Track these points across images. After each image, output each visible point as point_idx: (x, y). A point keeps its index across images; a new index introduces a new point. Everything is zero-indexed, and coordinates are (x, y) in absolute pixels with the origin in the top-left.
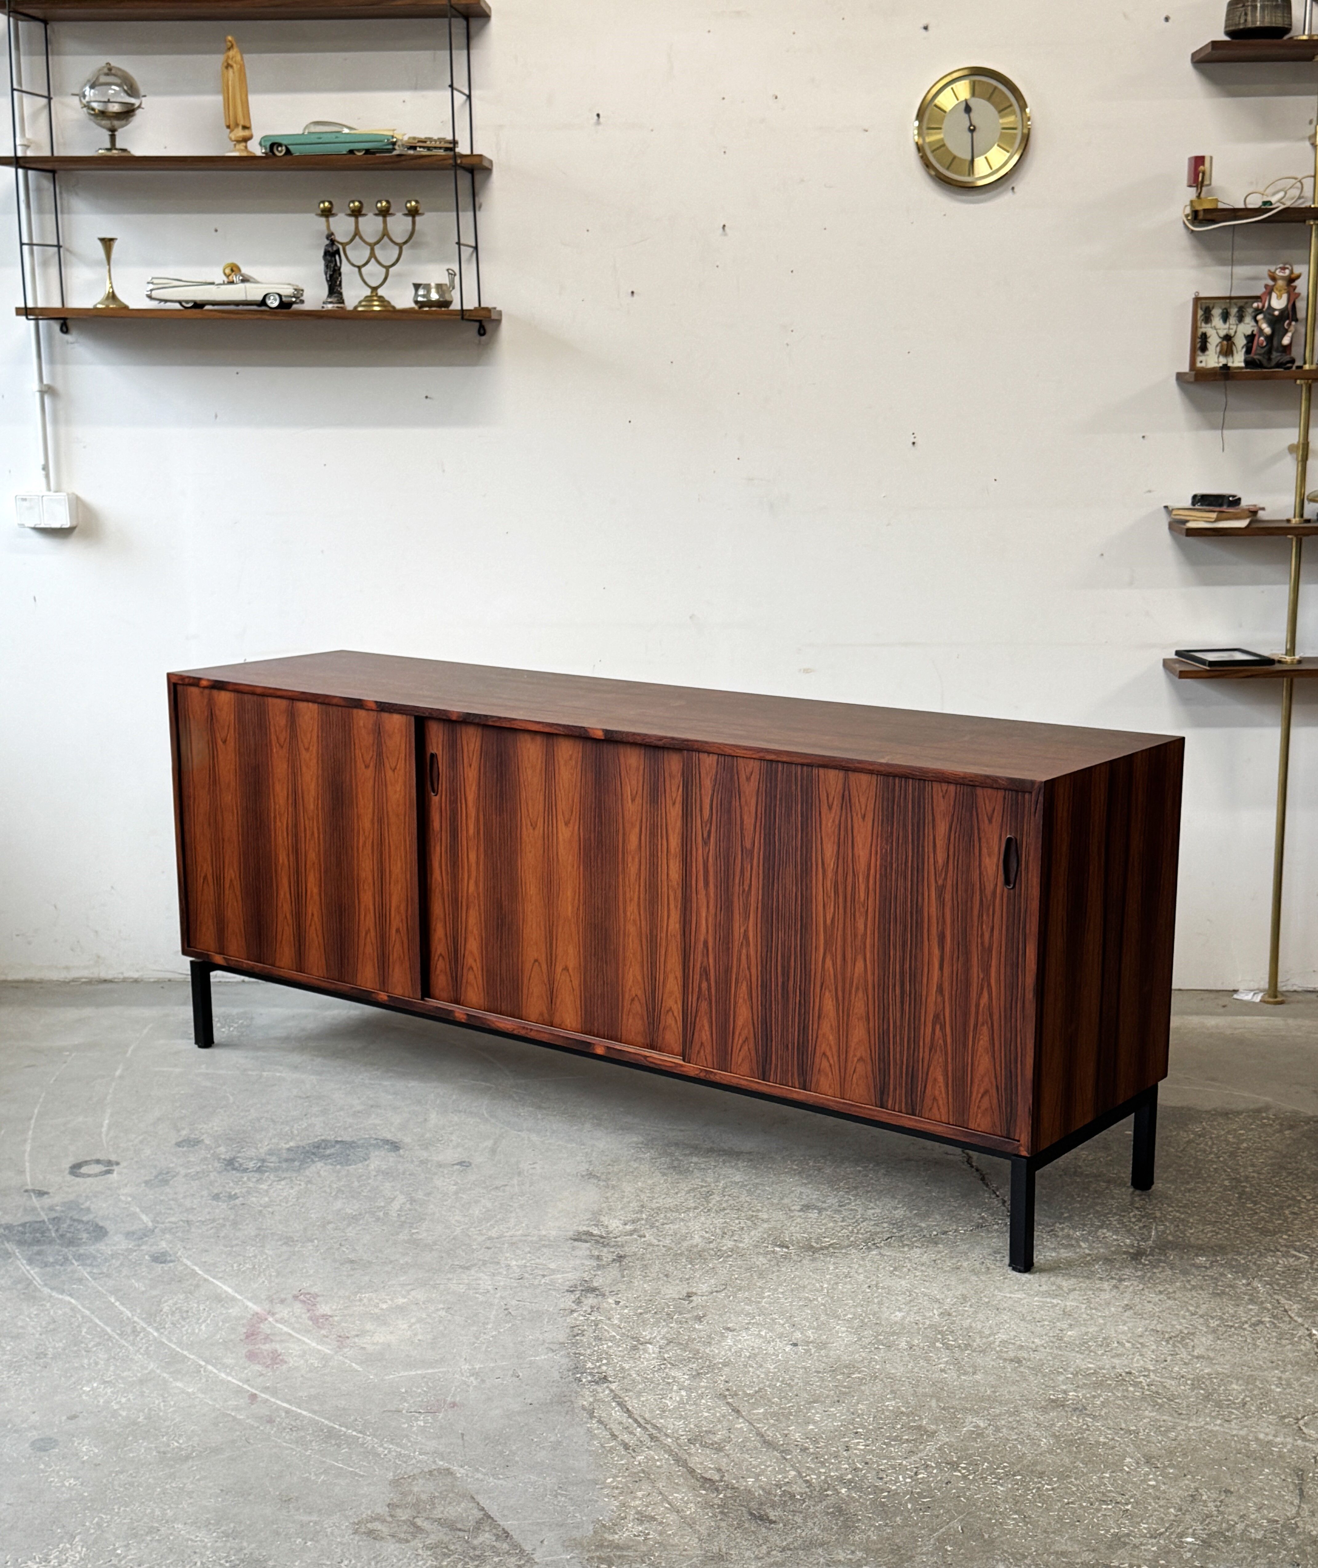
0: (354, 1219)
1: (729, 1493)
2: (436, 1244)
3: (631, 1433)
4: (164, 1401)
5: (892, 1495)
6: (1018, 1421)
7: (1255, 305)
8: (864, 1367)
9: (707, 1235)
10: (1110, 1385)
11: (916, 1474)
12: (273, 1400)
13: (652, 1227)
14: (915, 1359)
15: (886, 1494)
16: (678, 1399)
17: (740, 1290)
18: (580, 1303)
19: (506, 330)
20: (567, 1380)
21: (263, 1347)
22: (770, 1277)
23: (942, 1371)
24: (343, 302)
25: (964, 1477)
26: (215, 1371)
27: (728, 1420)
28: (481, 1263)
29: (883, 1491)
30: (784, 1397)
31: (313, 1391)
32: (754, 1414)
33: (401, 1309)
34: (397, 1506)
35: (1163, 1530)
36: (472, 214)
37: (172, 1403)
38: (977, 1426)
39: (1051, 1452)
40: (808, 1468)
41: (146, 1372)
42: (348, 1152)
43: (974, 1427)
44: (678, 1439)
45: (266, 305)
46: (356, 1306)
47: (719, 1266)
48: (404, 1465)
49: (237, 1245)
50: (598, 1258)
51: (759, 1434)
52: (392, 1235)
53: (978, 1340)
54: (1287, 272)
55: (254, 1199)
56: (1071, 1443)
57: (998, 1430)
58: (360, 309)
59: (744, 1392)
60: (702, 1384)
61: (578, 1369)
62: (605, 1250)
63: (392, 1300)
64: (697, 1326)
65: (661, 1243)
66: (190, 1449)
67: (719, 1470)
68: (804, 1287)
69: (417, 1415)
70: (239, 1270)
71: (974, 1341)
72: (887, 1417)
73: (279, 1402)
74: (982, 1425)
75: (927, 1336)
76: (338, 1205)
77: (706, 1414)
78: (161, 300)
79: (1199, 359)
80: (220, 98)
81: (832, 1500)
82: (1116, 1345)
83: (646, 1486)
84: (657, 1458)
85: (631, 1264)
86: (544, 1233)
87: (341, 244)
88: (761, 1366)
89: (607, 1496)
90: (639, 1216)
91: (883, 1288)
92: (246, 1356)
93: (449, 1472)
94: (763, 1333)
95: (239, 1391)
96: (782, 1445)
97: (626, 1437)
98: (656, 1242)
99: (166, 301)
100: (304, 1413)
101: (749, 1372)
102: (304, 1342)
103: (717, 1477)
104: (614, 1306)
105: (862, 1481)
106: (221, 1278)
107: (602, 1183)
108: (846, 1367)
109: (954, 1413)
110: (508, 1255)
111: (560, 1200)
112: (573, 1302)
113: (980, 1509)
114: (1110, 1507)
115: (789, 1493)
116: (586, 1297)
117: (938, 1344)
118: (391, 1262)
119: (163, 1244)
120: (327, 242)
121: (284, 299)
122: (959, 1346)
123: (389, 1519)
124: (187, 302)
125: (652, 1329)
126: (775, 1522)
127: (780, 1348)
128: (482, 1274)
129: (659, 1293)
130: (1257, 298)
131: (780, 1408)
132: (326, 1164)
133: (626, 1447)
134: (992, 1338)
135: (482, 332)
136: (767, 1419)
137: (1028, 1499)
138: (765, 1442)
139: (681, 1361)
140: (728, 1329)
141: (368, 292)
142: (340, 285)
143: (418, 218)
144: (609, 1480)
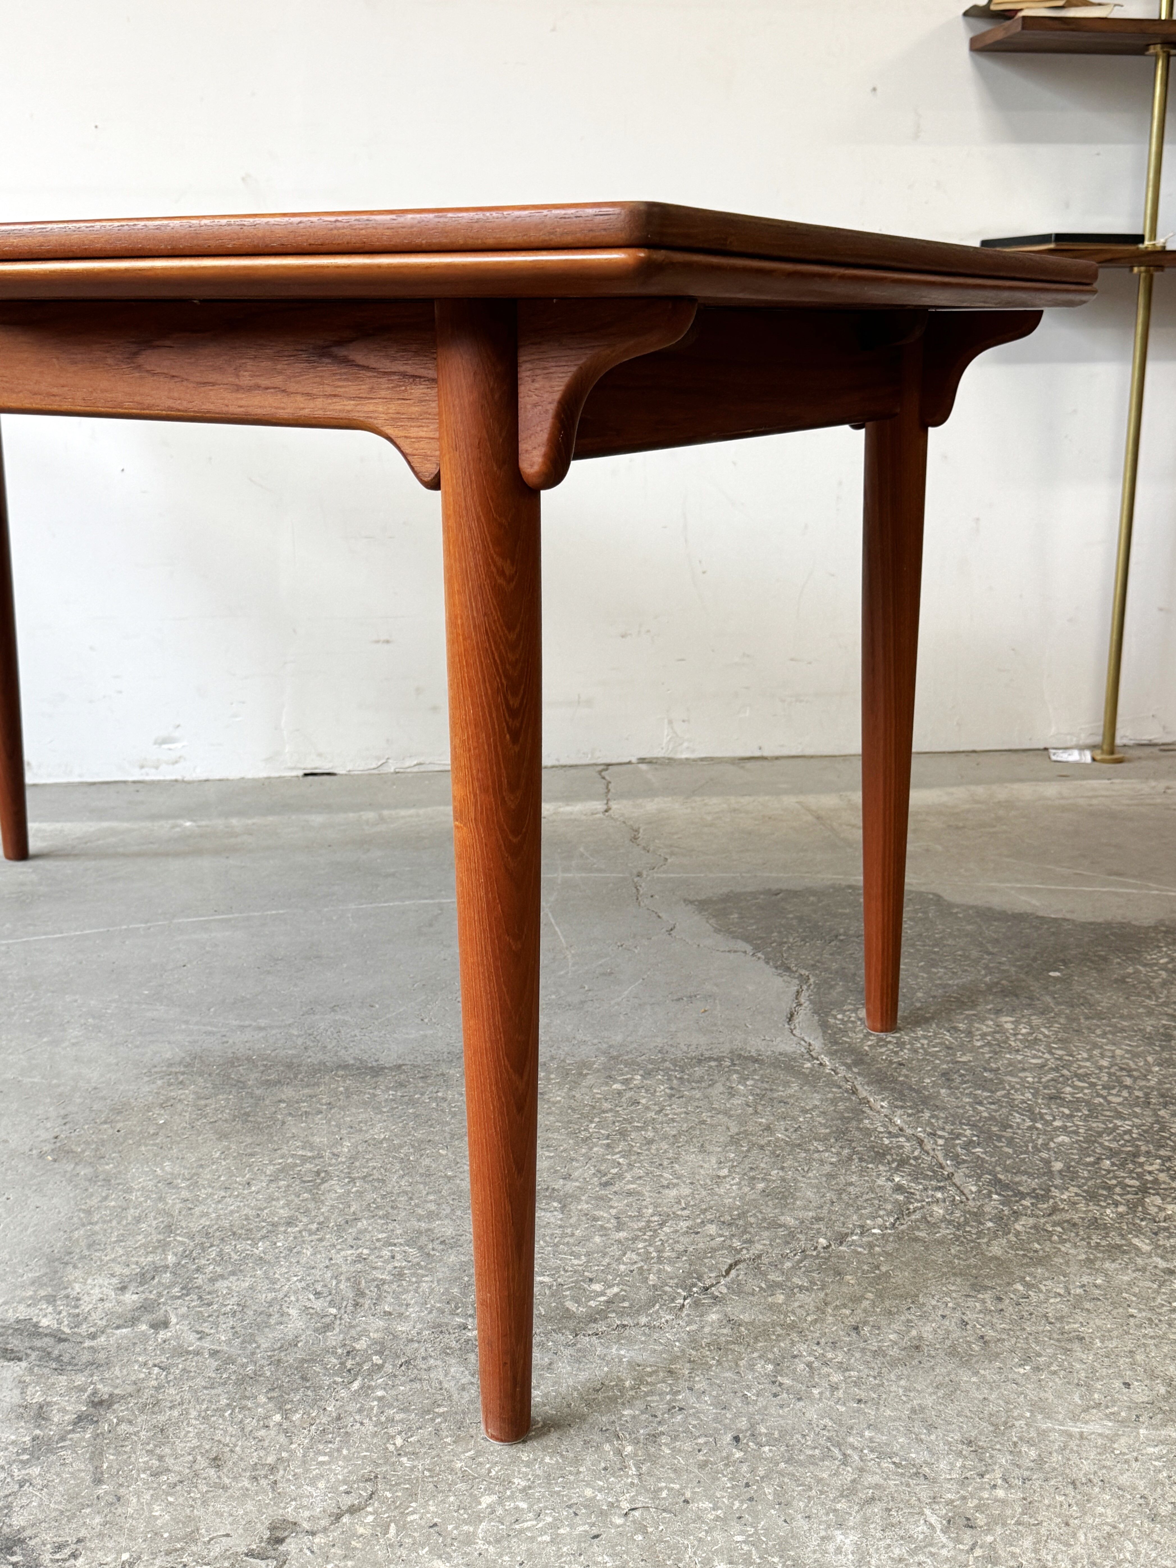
13: (188, 1290)
17: (412, 1495)
47: (353, 1407)
62: (63, 1382)
85: (124, 1428)
90: (159, 1259)
91: (770, 1440)
98: (192, 1341)
107: (84, 1171)
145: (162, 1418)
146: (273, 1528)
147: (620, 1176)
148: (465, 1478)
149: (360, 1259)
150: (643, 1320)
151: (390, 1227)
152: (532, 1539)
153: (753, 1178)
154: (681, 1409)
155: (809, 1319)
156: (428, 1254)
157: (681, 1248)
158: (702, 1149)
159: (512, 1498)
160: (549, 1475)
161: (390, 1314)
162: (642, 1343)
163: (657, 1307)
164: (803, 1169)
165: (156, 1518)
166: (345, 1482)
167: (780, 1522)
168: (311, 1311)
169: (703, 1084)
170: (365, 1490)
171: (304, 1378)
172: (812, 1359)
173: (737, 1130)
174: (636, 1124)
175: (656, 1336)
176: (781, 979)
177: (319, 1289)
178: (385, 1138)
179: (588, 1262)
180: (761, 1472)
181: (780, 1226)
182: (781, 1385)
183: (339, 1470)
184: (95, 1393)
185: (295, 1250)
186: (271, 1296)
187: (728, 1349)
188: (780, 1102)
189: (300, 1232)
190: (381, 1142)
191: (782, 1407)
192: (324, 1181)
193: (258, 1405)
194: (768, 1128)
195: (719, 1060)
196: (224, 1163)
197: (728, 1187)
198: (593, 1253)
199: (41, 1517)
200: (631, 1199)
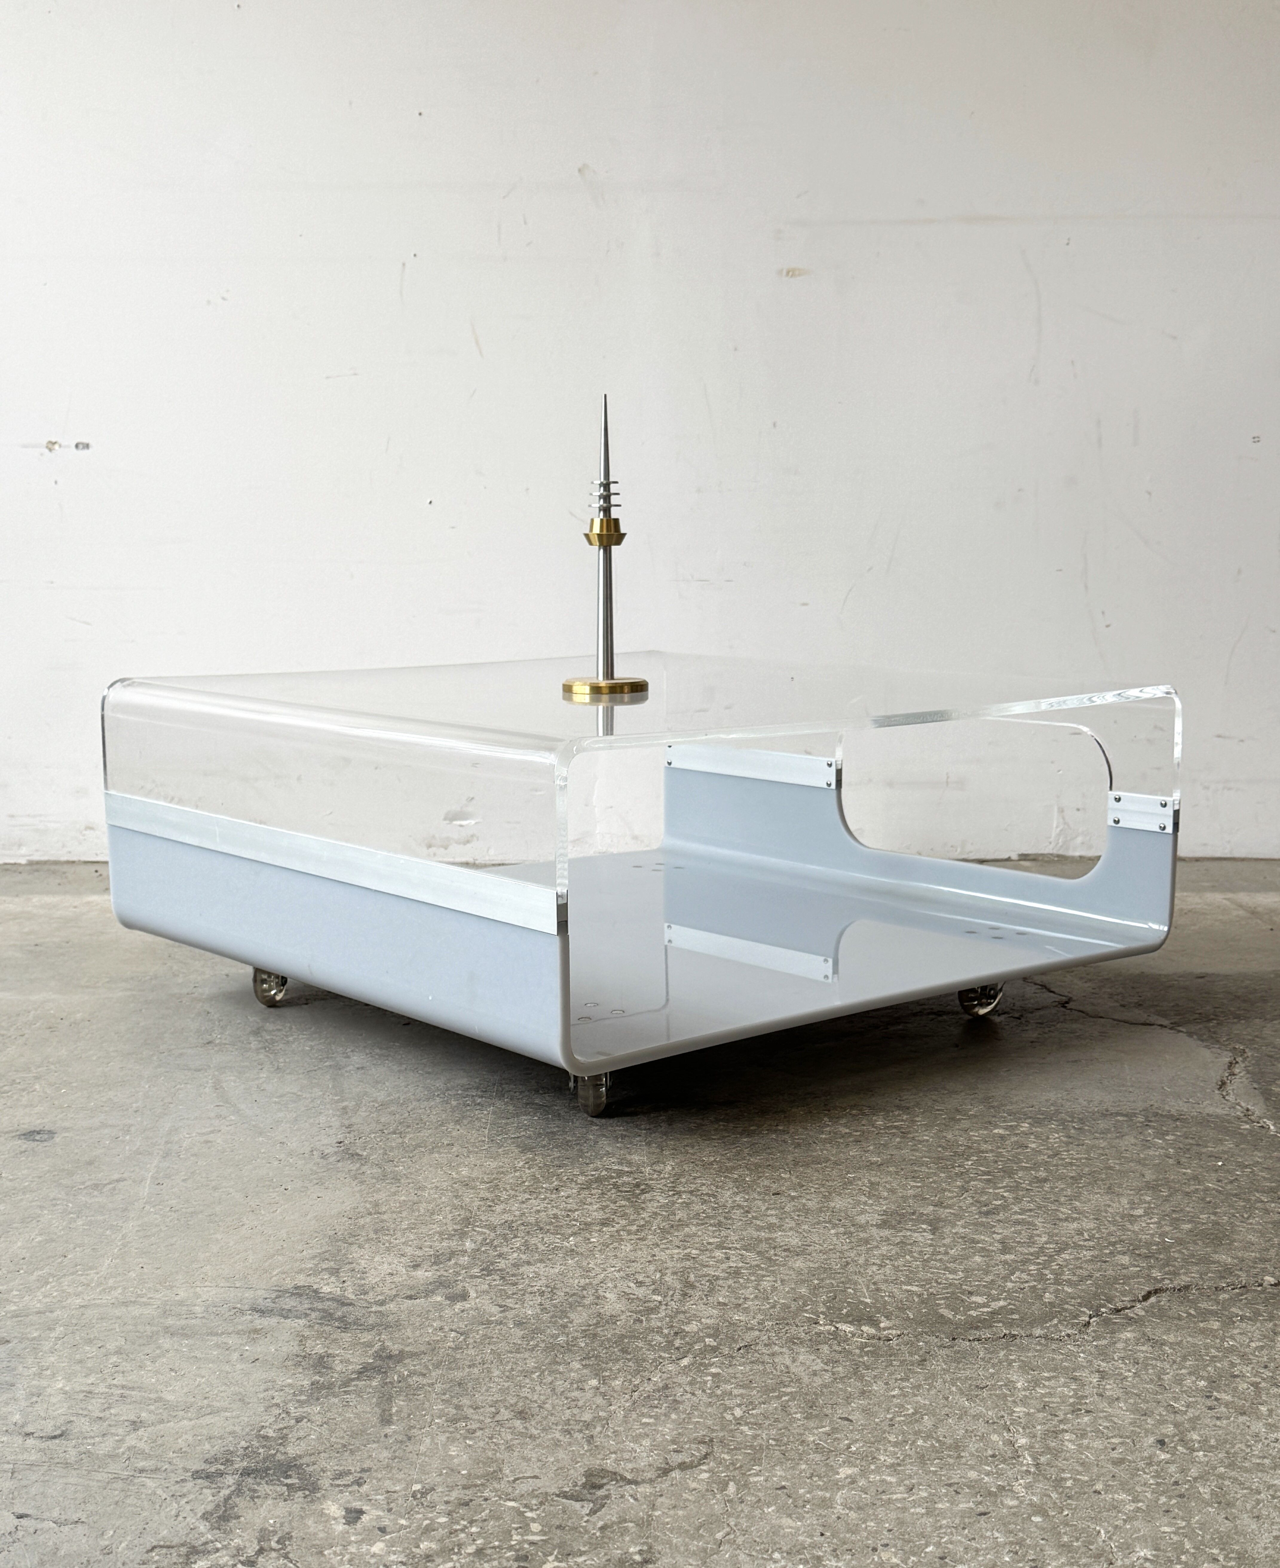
145: (458, 1375)
146: (589, 1474)
147: (1005, 1207)
148: (818, 1449)
149: (688, 1257)
150: (1038, 1332)
151: (723, 1233)
152: (904, 1509)
153: (1177, 1219)
154: (1088, 1412)
155: (1253, 1345)
156: (770, 1259)
157: (1086, 1273)
158: (1110, 1190)
159: (877, 1471)
160: (923, 1456)
161: (725, 1304)
162: (1037, 1351)
163: (1055, 1321)
164: (1243, 1216)
165: (452, 1457)
166: (673, 1442)
167: (1220, 1518)
168: (632, 1296)
169: (1109, 1135)
170: (698, 1450)
171: (624, 1351)
172: (1259, 1380)
173: (1154, 1177)
174: (1024, 1164)
175: (1054, 1346)
176: (1209, 1051)
177: (640, 1278)
178: (715, 1161)
179: (966, 1277)
180: (1194, 1472)
181: (1214, 1262)
182: (1217, 1399)
183: (667, 1430)
184: (383, 1348)
185: (611, 1246)
186: (583, 1282)
187: (1148, 1365)
188: (1210, 1156)
189: (617, 1231)
190: (711, 1164)
191: (1218, 1418)
192: (643, 1192)
193: (571, 1370)
194: (1195, 1178)
195: (1130, 1116)
196: (527, 1171)
197: (1144, 1225)
198: (974, 1270)
199: (321, 1448)
200: (1019, 1227)
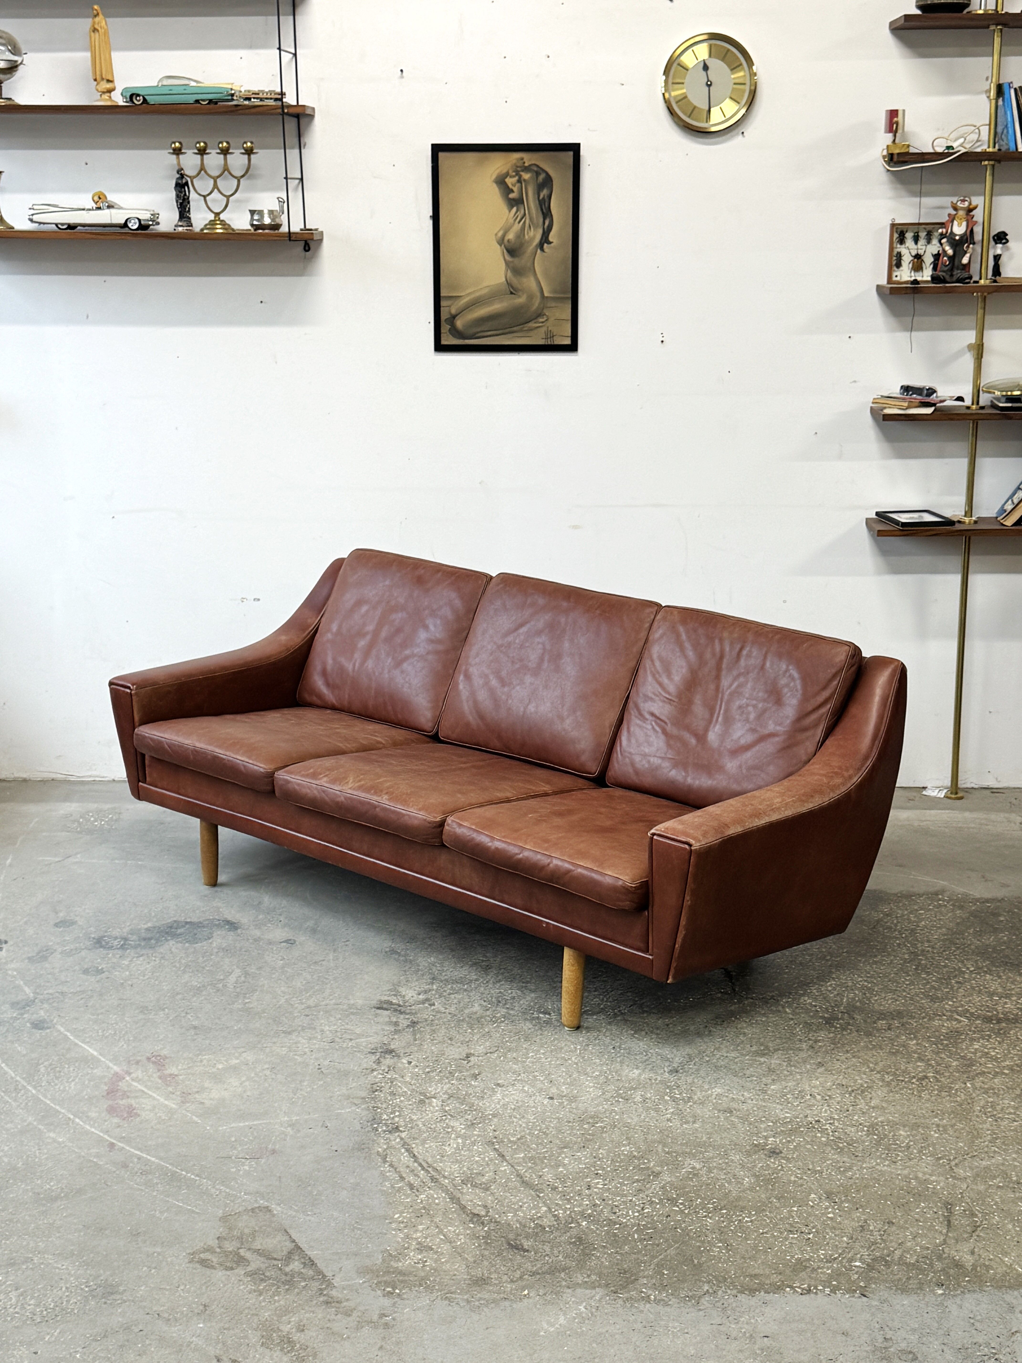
0: (198, 990)
1: (492, 1226)
2: (265, 1012)
3: (416, 1175)
4: (39, 1149)
5: (623, 1226)
6: (727, 1163)
7: (940, 231)
8: (606, 1117)
9: (485, 1004)
10: (802, 1131)
11: (643, 1209)
12: (128, 1148)
13: (440, 996)
14: (648, 1109)
15: (618, 1226)
16: (455, 1146)
17: (509, 1051)
18: (379, 1063)
19: (327, 248)
20: (367, 1130)
21: (121, 1102)
22: (534, 1039)
23: (668, 1120)
24: (191, 226)
25: (682, 1212)
26: (81, 1123)
27: (495, 1163)
28: (300, 1028)
29: (615, 1223)
30: (541, 1144)
31: (160, 1140)
32: (515, 1158)
33: (235, 1069)
34: (225, 1239)
35: (836, 1256)
36: (298, 151)
37: (46, 1151)
38: (693, 1168)
39: (752, 1189)
40: (557, 1204)
41: (26, 1124)
42: (195, 931)
43: (692, 1168)
44: (454, 1180)
45: (128, 227)
46: (197, 1066)
47: (494, 1030)
48: (232, 1204)
49: (102, 1013)
50: (396, 1024)
51: (518, 1175)
52: (229, 1004)
53: (699, 1093)
54: (966, 204)
55: (117, 973)
56: (768, 1181)
57: (710, 1171)
58: (205, 231)
59: (509, 1139)
60: (475, 1133)
61: (376, 1120)
62: (402, 1016)
63: (227, 1061)
64: (473, 1083)
65: (447, 1011)
66: (59, 1190)
67: (485, 1207)
68: (562, 1048)
69: (243, 1160)
70: (103, 1035)
71: (695, 1094)
72: (622, 1161)
73: (132, 1150)
74: (698, 1166)
75: (658, 1091)
76: (186, 977)
77: (477, 1159)
78: (40, 223)
79: (895, 274)
80: (88, 55)
81: (574, 1232)
82: (809, 1097)
83: (426, 1221)
84: (435, 1196)
85: (422, 1029)
86: (352, 1002)
87: (189, 177)
88: (523, 1117)
89: (394, 1230)
90: (430, 986)
91: (625, 1049)
92: (107, 1110)
93: (268, 1210)
94: (526, 1089)
95: (101, 1140)
96: (537, 1185)
97: (412, 1179)
98: (443, 1010)
99: (44, 223)
100: (153, 1159)
101: (513, 1122)
102: (154, 1099)
103: (483, 1213)
104: (407, 1065)
105: (600, 1215)
106: (88, 1042)
107: (402, 958)
108: (591, 1118)
109: (676, 1157)
110: (322, 1021)
111: (367, 973)
112: (374, 1062)
113: (692, 1238)
114: (796, 1236)
115: (541, 1226)
116: (385, 1058)
117: (667, 1098)
118: (227, 1028)
119: (42, 1013)
120: (178, 176)
121: (142, 222)
122: (683, 1099)
123: (218, 1250)
124: (63, 224)
125: (436, 1085)
126: (528, 1251)
127: (539, 1101)
128: (300, 1039)
129: (444, 1054)
130: (942, 225)
131: (537, 1153)
132: (177, 942)
133: (411, 1187)
134: (710, 1092)
135: (307, 248)
136: (526, 1163)
137: (731, 1230)
138: (523, 1182)
139: (458, 1114)
140: (498, 1085)
141: (212, 217)
142: (189, 211)
143: (252, 156)
144: (397, 1216)
